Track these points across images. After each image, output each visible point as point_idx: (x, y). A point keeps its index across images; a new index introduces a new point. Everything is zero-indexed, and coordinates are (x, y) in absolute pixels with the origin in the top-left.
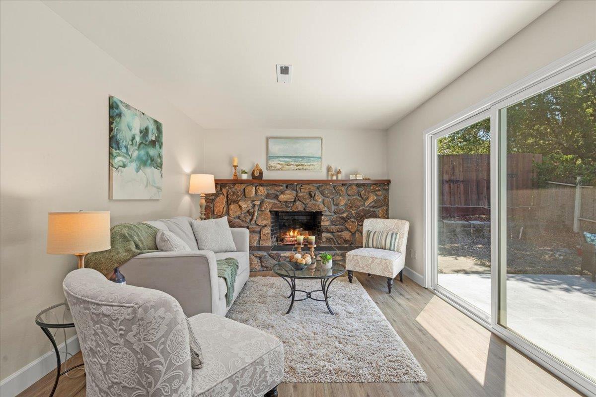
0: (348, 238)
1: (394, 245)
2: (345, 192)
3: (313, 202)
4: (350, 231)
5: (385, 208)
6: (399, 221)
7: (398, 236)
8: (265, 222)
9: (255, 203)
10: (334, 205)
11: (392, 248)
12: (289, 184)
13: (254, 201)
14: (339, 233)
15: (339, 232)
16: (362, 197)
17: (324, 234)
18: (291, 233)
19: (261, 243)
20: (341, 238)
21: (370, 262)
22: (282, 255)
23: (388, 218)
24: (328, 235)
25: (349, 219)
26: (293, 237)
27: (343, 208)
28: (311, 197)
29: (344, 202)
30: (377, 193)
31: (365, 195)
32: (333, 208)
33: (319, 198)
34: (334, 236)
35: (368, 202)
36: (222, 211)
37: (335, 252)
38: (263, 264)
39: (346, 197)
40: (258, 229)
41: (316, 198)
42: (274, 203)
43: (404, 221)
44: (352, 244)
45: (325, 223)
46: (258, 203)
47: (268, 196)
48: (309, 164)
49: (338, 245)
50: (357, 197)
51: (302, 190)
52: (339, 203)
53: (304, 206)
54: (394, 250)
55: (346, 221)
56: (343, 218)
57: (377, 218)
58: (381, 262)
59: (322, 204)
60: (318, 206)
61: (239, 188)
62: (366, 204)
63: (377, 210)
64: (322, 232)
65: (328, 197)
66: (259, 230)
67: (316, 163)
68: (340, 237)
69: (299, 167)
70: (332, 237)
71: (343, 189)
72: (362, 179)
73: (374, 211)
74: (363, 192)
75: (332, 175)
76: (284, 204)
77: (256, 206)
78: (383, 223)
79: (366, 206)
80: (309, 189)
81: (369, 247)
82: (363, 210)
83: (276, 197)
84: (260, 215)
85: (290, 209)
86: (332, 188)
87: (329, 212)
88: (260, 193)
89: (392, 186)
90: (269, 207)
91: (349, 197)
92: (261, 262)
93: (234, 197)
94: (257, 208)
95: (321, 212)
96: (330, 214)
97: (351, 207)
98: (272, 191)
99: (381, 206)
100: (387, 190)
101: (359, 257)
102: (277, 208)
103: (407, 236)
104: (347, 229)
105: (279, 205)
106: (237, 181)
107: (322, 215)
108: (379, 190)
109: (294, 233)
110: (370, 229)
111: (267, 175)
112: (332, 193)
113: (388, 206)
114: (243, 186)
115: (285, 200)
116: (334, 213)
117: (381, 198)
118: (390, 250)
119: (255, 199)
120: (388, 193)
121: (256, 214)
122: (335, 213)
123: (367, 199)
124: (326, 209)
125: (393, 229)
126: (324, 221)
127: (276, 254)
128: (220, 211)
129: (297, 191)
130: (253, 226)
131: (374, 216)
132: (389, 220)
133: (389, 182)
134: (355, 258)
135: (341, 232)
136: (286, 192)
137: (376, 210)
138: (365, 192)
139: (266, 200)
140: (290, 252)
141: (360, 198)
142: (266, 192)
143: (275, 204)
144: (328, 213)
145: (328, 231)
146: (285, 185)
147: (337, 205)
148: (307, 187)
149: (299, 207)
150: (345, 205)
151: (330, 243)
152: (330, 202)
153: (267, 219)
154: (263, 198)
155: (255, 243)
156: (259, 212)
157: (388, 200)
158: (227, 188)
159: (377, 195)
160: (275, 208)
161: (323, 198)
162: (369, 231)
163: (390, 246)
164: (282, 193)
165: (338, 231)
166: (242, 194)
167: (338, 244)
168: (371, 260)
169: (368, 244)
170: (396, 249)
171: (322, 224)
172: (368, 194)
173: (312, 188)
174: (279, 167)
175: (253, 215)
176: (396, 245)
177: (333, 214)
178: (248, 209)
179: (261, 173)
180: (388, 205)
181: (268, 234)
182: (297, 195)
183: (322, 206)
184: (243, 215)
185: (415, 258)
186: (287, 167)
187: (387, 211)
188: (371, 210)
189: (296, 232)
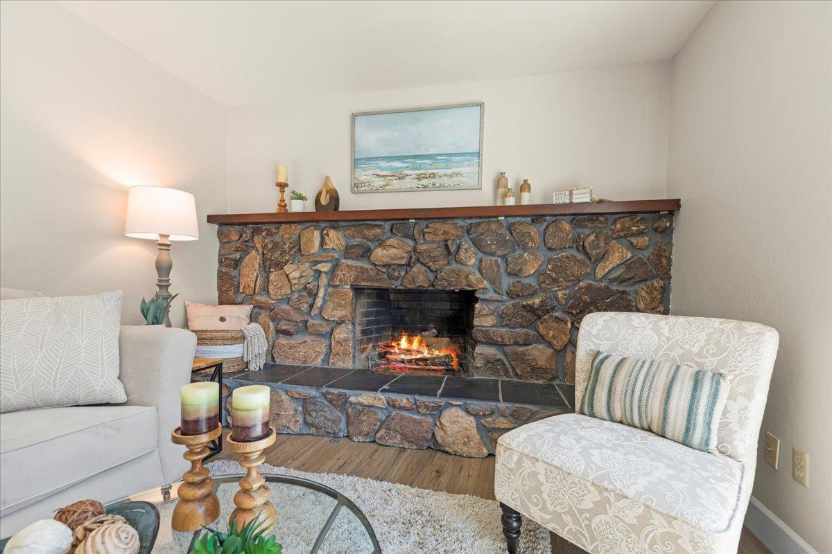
0: (542, 362)
1: (708, 424)
2: (539, 240)
3: (454, 266)
4: (550, 344)
5: (657, 283)
6: (731, 325)
7: (725, 388)
8: (339, 314)
9: (319, 267)
10: (509, 274)
11: (697, 438)
12: (399, 221)
13: (317, 263)
14: (521, 349)
15: (521, 345)
16: (586, 254)
17: (479, 349)
18: (404, 343)
19: (331, 361)
20: (523, 361)
21: (588, 504)
22: (352, 399)
23: (666, 312)
24: (491, 351)
25: (548, 312)
26: (408, 351)
27: (533, 282)
28: (449, 252)
29: (537, 266)
30: (633, 240)
31: (597, 247)
32: (506, 282)
33: (470, 258)
34: (505, 354)
35: (606, 267)
36: (252, 286)
37: (493, 404)
38: (308, 419)
39: (542, 255)
40: (326, 329)
41: (462, 255)
42: (362, 268)
43: (752, 328)
44: (554, 378)
45: (484, 319)
46: (325, 267)
47: (348, 251)
48: (449, 172)
49: (515, 379)
50: (573, 252)
51: (428, 237)
52: (520, 270)
53: (431, 276)
54: (704, 448)
55: (539, 317)
56: (530, 309)
57: (630, 311)
58: (644, 521)
59: (477, 273)
60: (467, 277)
61: (287, 234)
62: (600, 273)
63: (632, 289)
64: (475, 342)
65: (493, 254)
66: (329, 329)
67: (467, 171)
68: (521, 358)
69: (425, 182)
70: (500, 356)
71: (535, 231)
72: (588, 200)
73: (624, 292)
74: (592, 237)
75: (505, 196)
76: (384, 270)
77: (323, 275)
78: (656, 329)
79: (600, 276)
80: (445, 233)
81: (593, 415)
82: (589, 287)
83: (366, 253)
84: (330, 295)
85: (398, 283)
86: (504, 231)
87: (495, 291)
88: (330, 245)
89: (685, 228)
90: (350, 277)
91: (549, 253)
92: (306, 412)
93: (277, 254)
94: (324, 280)
95: (474, 291)
96: (496, 296)
97: (555, 281)
98: (358, 241)
99: (645, 277)
100: (667, 232)
101: (540, 468)
102: (367, 280)
103: (767, 389)
104: (542, 339)
105: (373, 273)
106: (283, 219)
107: (477, 300)
108: (641, 233)
109: (410, 342)
110: (604, 348)
111: (349, 202)
112: (502, 242)
113: (670, 278)
114: (296, 229)
115: (386, 260)
116: (508, 294)
117: (645, 255)
118: (686, 442)
119: (321, 259)
120: (670, 243)
121: (321, 294)
122: (510, 294)
123: (602, 257)
124: (486, 284)
125: (699, 354)
126: (480, 315)
127: (340, 395)
128: (249, 286)
129: (415, 240)
130: (316, 322)
131: (623, 304)
132: (671, 319)
133: (672, 207)
134: (527, 464)
135: (526, 344)
136: (389, 242)
137: (627, 289)
138: (597, 237)
139: (343, 261)
140: (372, 394)
141: (580, 256)
142: (344, 243)
143: (363, 270)
144: (491, 295)
145: (491, 343)
146: (387, 225)
147: (516, 275)
148: (441, 227)
149: (420, 278)
150: (539, 273)
151: (495, 372)
152: (498, 266)
153: (345, 307)
154: (336, 255)
155: (319, 360)
156: (330, 290)
157: (669, 260)
158: (264, 233)
159: (632, 247)
160: (363, 280)
161: (480, 255)
162: (598, 353)
163: (688, 430)
164: (380, 245)
165: (516, 343)
166: (293, 247)
167: (516, 375)
168: (592, 497)
169: (591, 406)
170: (713, 444)
171: (476, 322)
172: (607, 244)
173: (453, 231)
174: (378, 182)
175: (316, 295)
176: (715, 426)
177: (505, 298)
178: (303, 281)
179: (335, 198)
180: (667, 277)
181: (346, 340)
182: (415, 249)
183: (475, 277)
184: (296, 295)
185: (800, 481)
186: (396, 184)
187: (665, 290)
188: (614, 287)
189: (416, 340)
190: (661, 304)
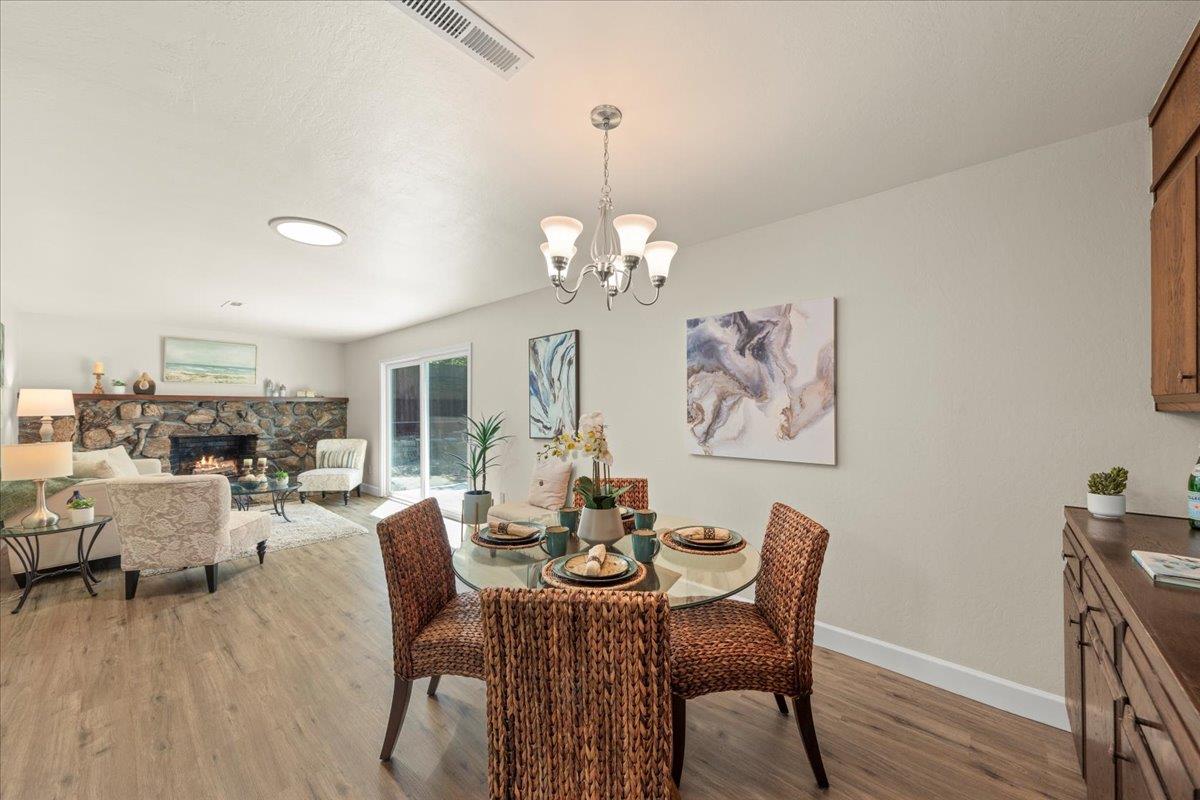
0: (294, 463)
2: (290, 412)
3: (243, 423)
4: (298, 455)
5: (342, 427)
6: (356, 441)
7: (355, 455)
8: (159, 453)
9: (140, 427)
10: (276, 426)
12: (203, 402)
13: (138, 424)
14: (283, 459)
16: (313, 417)
18: (203, 461)
20: (285, 464)
23: (345, 438)
25: (296, 442)
26: (206, 466)
27: (288, 429)
28: (241, 417)
29: (290, 422)
30: (332, 412)
31: (317, 414)
32: (274, 430)
33: (253, 419)
34: (275, 462)
35: (321, 422)
39: (292, 417)
41: (249, 418)
42: (178, 426)
43: (361, 441)
44: (300, 469)
45: (262, 447)
46: (146, 427)
47: (165, 417)
50: (307, 416)
51: (226, 410)
52: (282, 425)
53: (228, 429)
54: (350, 468)
55: (292, 445)
56: (287, 441)
57: (332, 438)
58: (337, 479)
59: (257, 426)
60: (252, 428)
61: (108, 406)
62: (319, 424)
63: (332, 430)
65: (267, 418)
67: (248, 376)
68: (283, 463)
70: (272, 463)
71: (288, 407)
72: (314, 397)
73: (329, 432)
74: (315, 411)
75: (273, 392)
76: (196, 427)
77: (143, 431)
78: (340, 443)
79: (319, 426)
80: (238, 407)
82: (315, 430)
83: (182, 418)
84: (150, 443)
85: (205, 433)
86: (272, 407)
87: (268, 434)
88: (150, 413)
89: (351, 406)
90: (168, 432)
91: (296, 417)
93: (99, 419)
94: (143, 434)
95: (256, 435)
96: (268, 437)
97: (299, 428)
98: (174, 411)
99: (337, 426)
100: (345, 410)
101: (313, 478)
102: (182, 433)
104: (294, 453)
105: (186, 429)
106: (101, 397)
107: (257, 439)
108: (335, 409)
109: (207, 460)
110: (325, 450)
111: (161, 390)
112: (272, 413)
114: (116, 404)
115: (197, 422)
116: (275, 435)
117: (337, 417)
118: (347, 467)
119: (141, 422)
120: (346, 413)
121: (142, 442)
122: (277, 435)
123: (320, 418)
124: (263, 431)
125: (350, 448)
126: (260, 446)
129: (217, 411)
131: (329, 436)
132: (347, 440)
133: (346, 401)
134: (308, 479)
135: (285, 457)
136: (199, 412)
138: (317, 411)
139: (161, 422)
141: (310, 418)
142: (162, 412)
143: (179, 428)
144: (266, 436)
145: (267, 457)
146: (196, 403)
147: (279, 426)
148: (234, 404)
149: (221, 430)
150: (291, 426)
152: (270, 423)
153: (164, 448)
154: (157, 420)
156: (148, 439)
157: (346, 419)
159: (332, 414)
160: (179, 433)
161: (259, 418)
163: (347, 464)
164: (191, 413)
165: (280, 457)
166: (112, 415)
168: (326, 479)
169: (323, 465)
170: (353, 467)
171: (257, 448)
172: (322, 413)
173: (242, 407)
175: (137, 444)
176: (353, 462)
177: (274, 437)
178: (126, 436)
179: (152, 387)
180: (345, 424)
182: (217, 416)
183: (256, 428)
187: (345, 430)
188: (326, 430)
189: (211, 458)
190: (343, 435)
